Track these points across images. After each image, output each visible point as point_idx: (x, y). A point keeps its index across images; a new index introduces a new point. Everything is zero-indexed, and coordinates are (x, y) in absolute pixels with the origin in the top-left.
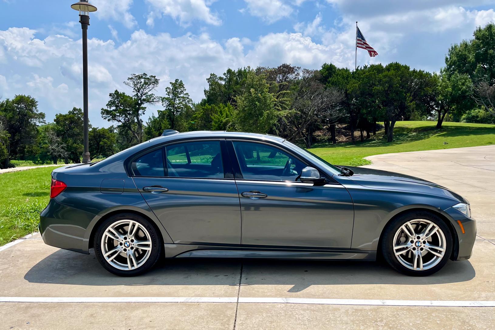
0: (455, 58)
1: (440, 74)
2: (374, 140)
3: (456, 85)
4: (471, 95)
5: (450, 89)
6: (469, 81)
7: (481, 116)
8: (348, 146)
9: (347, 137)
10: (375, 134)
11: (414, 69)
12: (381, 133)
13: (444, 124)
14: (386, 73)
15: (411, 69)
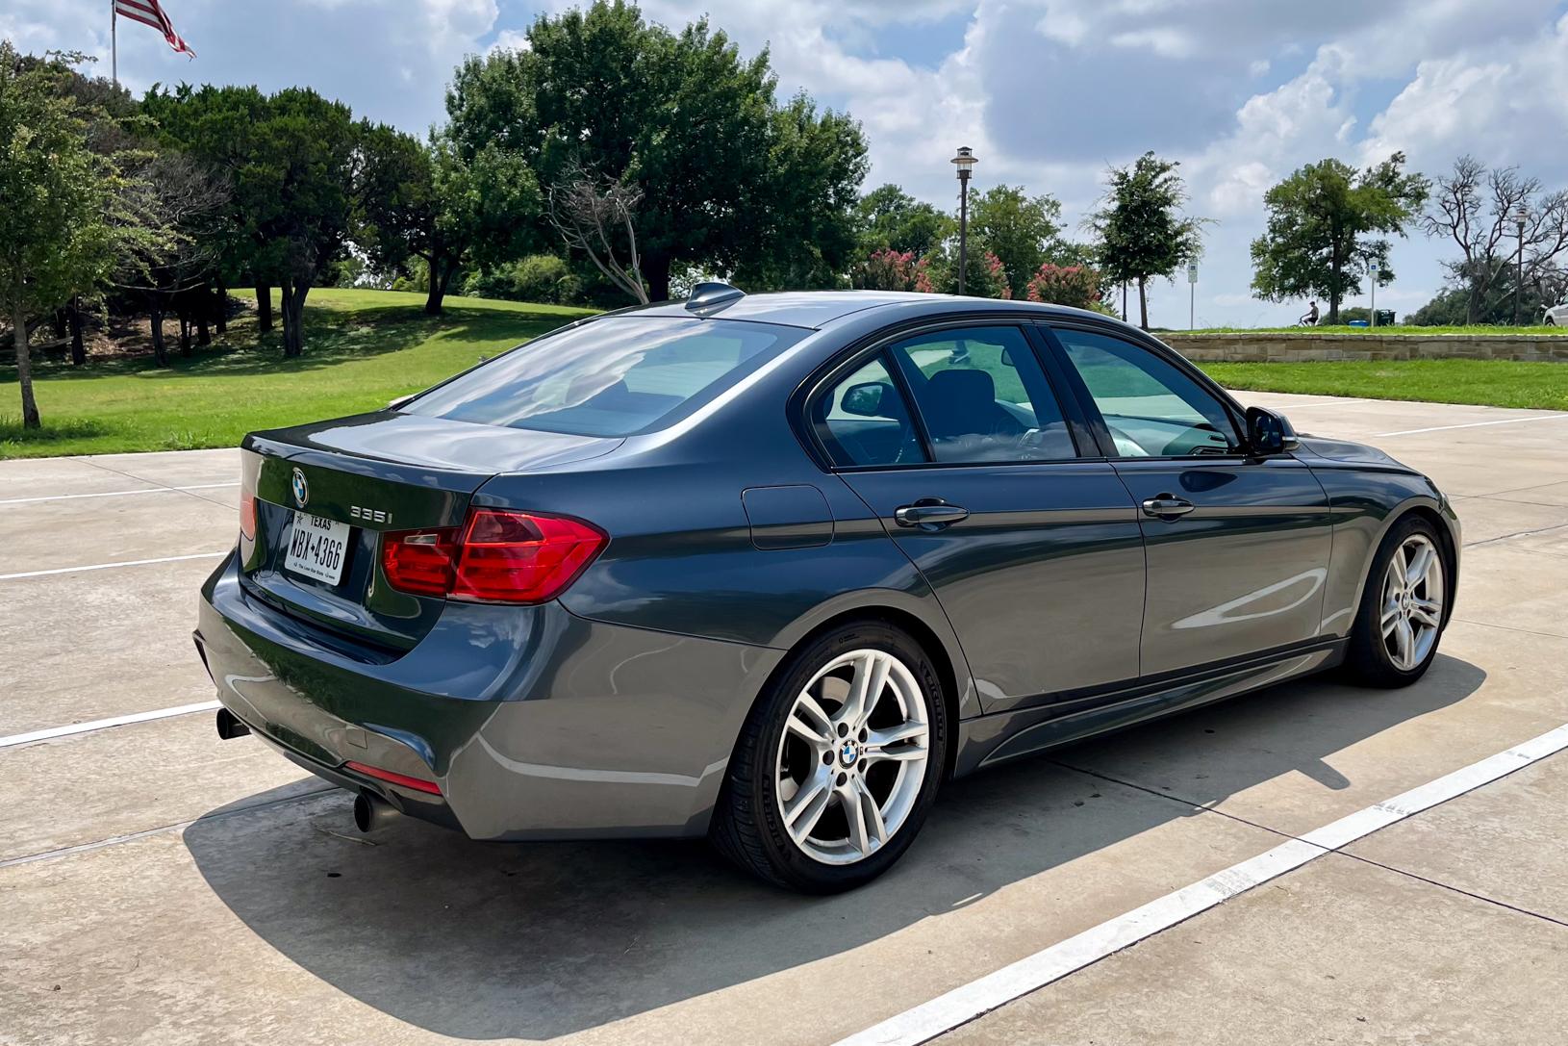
0: (482, 101)
1: (430, 144)
2: (234, 352)
3: (491, 181)
4: (551, 218)
5: (475, 194)
6: (526, 174)
7: (520, 280)
8: (143, 373)
9: (119, 340)
10: (222, 329)
11: (365, 118)
12: (242, 327)
13: (449, 301)
14: (278, 121)
15: (356, 118)
